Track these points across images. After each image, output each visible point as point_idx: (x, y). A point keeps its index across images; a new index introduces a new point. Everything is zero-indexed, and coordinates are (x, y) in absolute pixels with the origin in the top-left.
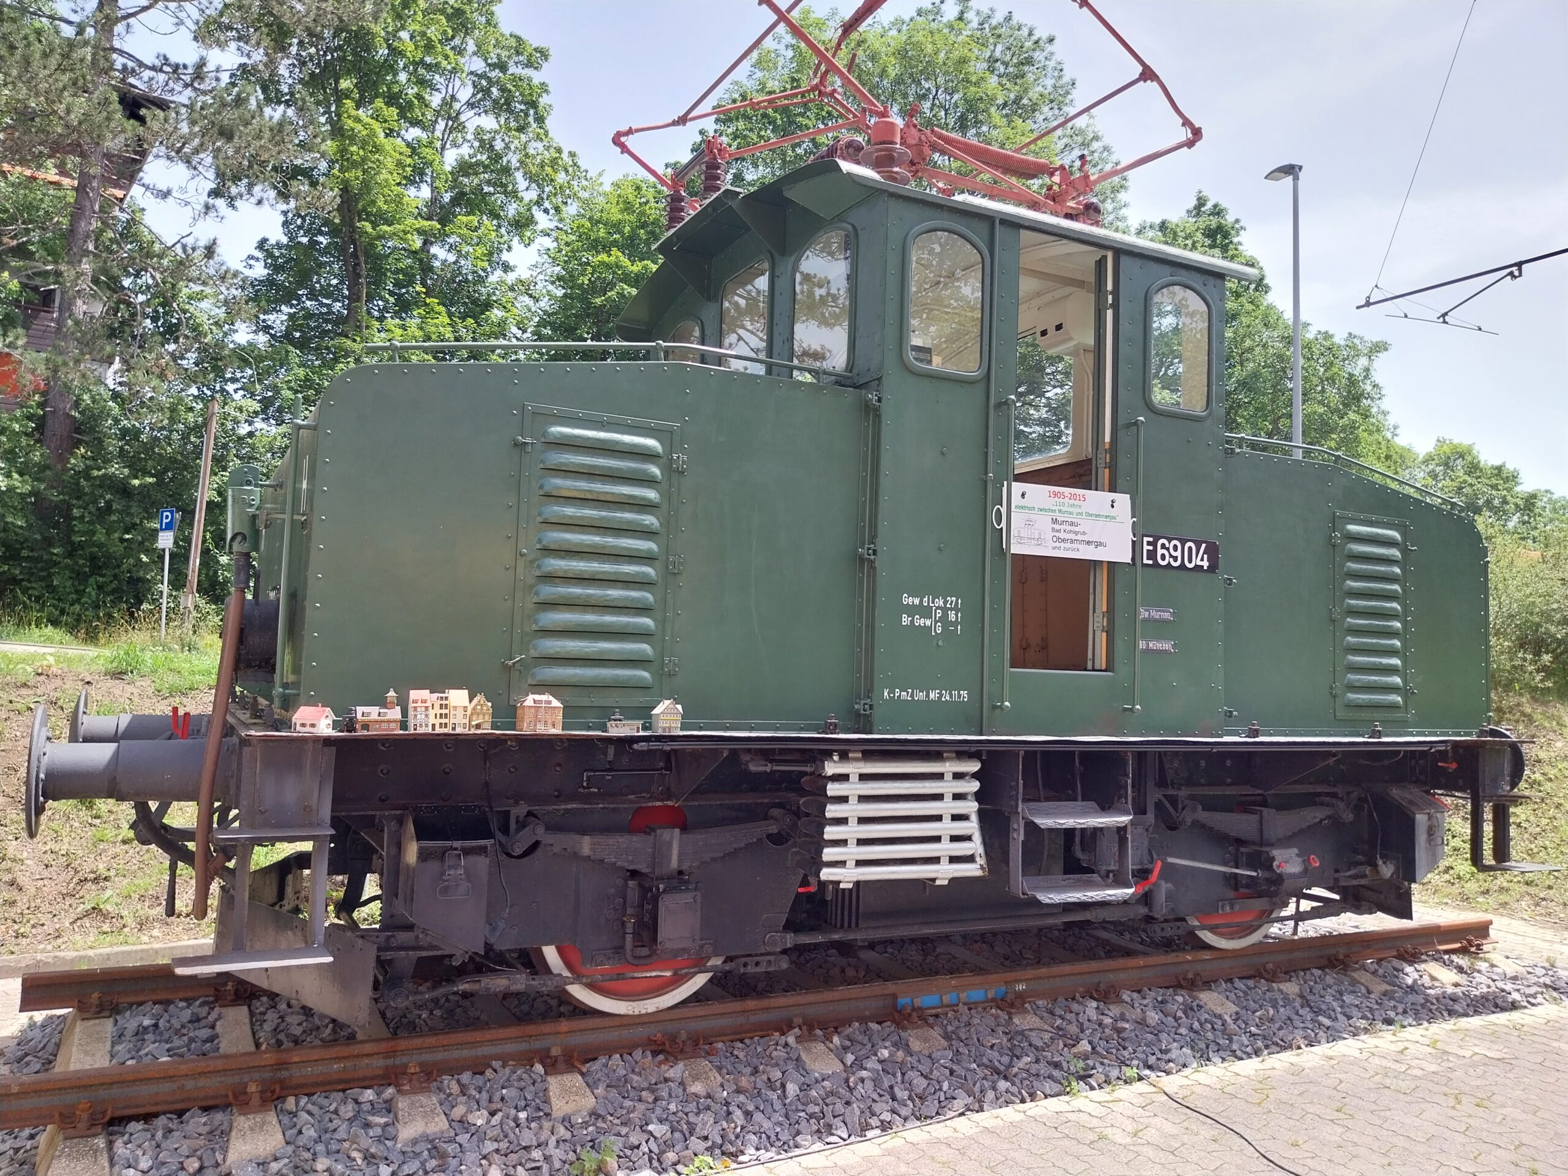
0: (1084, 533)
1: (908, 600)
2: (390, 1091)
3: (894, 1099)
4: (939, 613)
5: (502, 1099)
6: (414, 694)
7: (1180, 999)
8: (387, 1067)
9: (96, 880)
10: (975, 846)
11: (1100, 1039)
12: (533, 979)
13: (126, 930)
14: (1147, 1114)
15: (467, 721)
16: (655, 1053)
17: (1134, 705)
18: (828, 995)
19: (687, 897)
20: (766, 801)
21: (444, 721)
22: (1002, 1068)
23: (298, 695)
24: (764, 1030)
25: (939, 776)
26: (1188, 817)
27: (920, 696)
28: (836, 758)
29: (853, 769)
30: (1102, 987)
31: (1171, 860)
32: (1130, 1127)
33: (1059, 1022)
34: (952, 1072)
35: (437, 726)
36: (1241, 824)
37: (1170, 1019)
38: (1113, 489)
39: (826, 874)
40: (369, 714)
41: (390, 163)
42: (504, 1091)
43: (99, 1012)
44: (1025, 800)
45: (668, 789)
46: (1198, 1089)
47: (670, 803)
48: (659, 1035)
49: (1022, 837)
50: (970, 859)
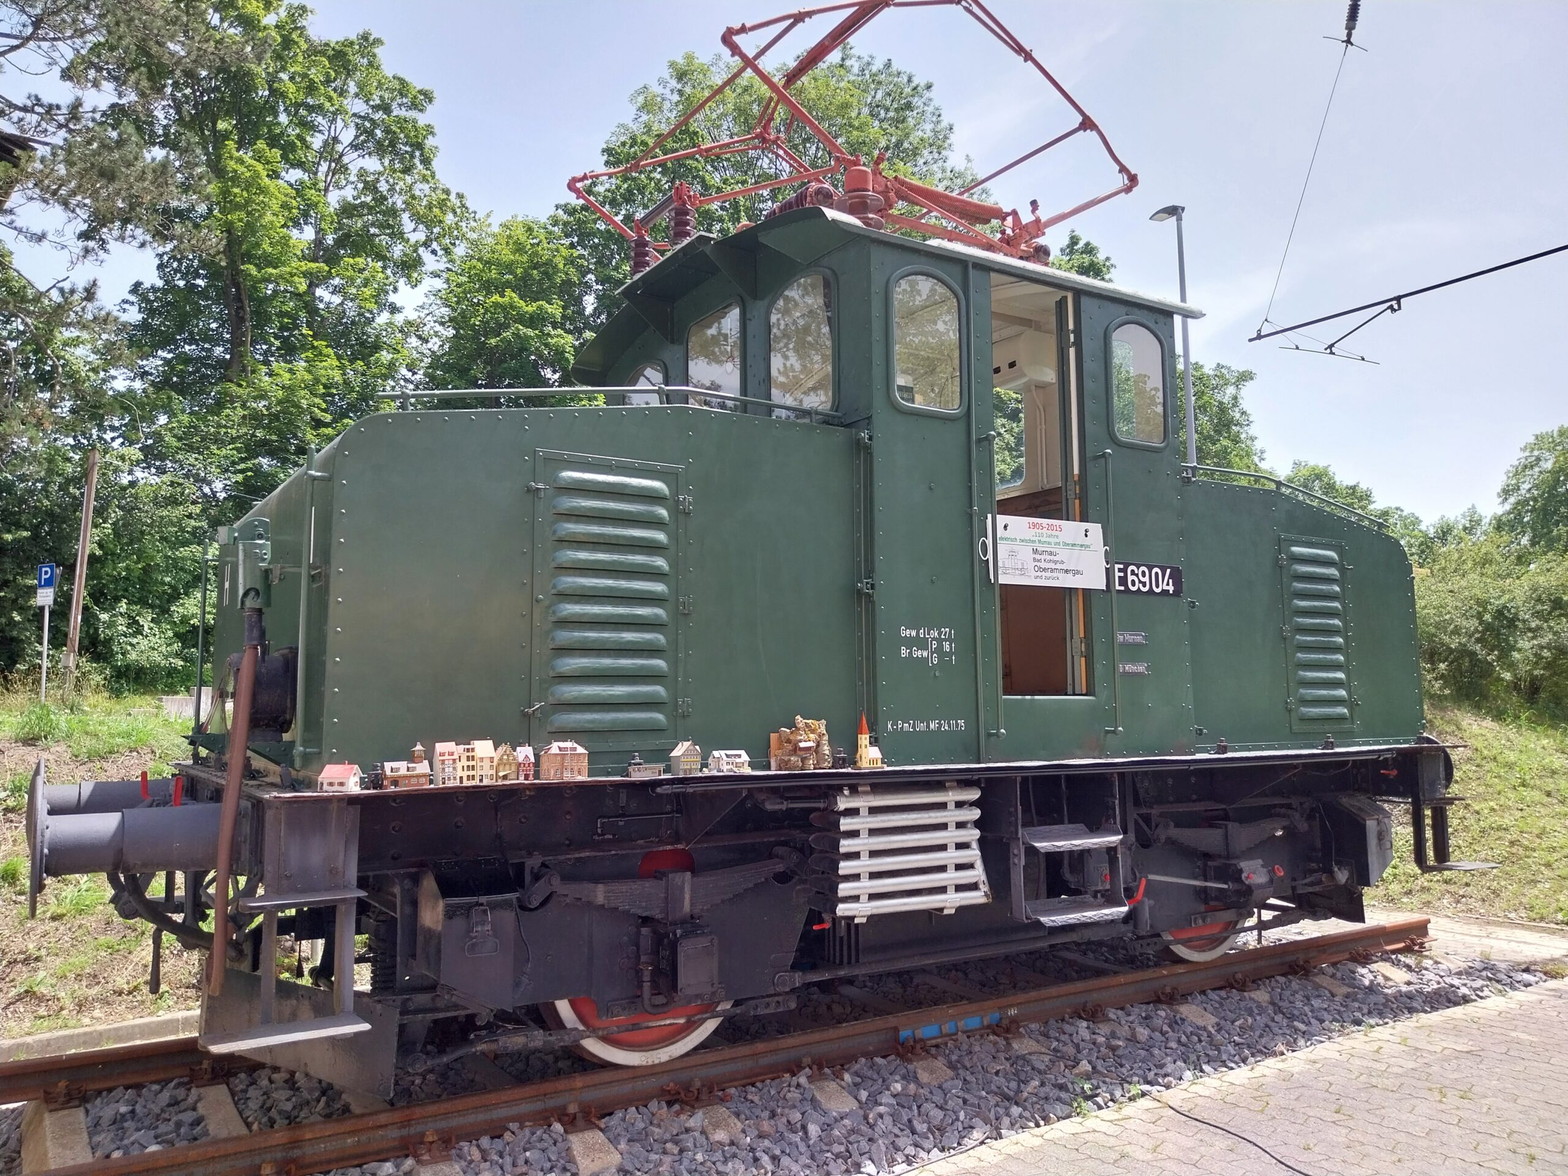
0: (1062, 562)
1: (907, 633)
2: (409, 1163)
3: (914, 1132)
4: (935, 645)
5: (526, 1162)
6: (440, 747)
7: (1162, 1014)
8: (402, 1138)
9: (26, 961)
10: (978, 874)
11: (1098, 1058)
12: (550, 1035)
13: (64, 1012)
14: (1160, 1129)
15: (493, 772)
16: (670, 1104)
17: (1116, 727)
18: (832, 1033)
19: (702, 942)
20: (772, 839)
21: (471, 773)
22: (1012, 1094)
23: (320, 753)
24: (775, 1072)
25: (942, 806)
26: (1162, 834)
27: (921, 727)
28: (846, 792)
29: (861, 803)
30: (1089, 1006)
31: (1151, 877)
32: (1149, 1144)
33: (1055, 1044)
34: (965, 1101)
35: (465, 779)
36: (1208, 839)
37: (1157, 1034)
38: (1084, 519)
39: (842, 909)
40: (398, 769)
41: (275, 205)
42: (528, 1154)
43: (68, 1102)
44: (1023, 826)
45: (677, 833)
46: (1200, 1101)
47: (680, 846)
48: (672, 1085)
49: (1023, 863)
50: (974, 887)
